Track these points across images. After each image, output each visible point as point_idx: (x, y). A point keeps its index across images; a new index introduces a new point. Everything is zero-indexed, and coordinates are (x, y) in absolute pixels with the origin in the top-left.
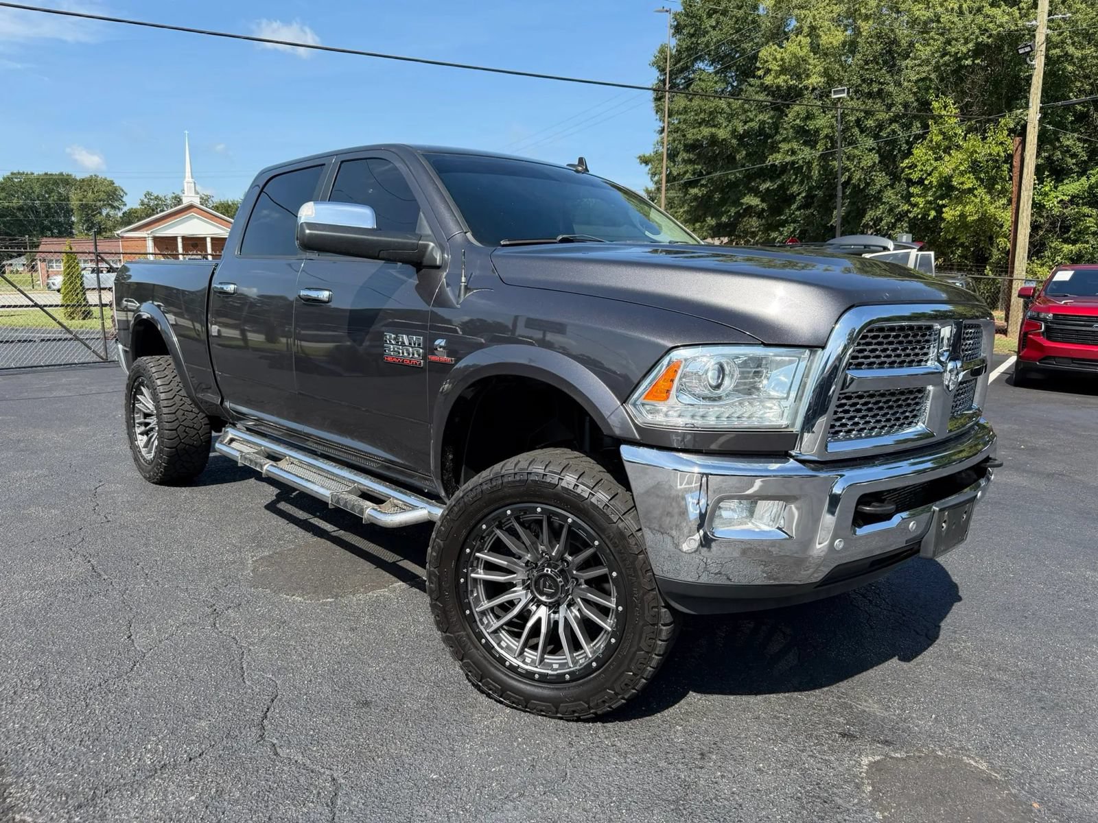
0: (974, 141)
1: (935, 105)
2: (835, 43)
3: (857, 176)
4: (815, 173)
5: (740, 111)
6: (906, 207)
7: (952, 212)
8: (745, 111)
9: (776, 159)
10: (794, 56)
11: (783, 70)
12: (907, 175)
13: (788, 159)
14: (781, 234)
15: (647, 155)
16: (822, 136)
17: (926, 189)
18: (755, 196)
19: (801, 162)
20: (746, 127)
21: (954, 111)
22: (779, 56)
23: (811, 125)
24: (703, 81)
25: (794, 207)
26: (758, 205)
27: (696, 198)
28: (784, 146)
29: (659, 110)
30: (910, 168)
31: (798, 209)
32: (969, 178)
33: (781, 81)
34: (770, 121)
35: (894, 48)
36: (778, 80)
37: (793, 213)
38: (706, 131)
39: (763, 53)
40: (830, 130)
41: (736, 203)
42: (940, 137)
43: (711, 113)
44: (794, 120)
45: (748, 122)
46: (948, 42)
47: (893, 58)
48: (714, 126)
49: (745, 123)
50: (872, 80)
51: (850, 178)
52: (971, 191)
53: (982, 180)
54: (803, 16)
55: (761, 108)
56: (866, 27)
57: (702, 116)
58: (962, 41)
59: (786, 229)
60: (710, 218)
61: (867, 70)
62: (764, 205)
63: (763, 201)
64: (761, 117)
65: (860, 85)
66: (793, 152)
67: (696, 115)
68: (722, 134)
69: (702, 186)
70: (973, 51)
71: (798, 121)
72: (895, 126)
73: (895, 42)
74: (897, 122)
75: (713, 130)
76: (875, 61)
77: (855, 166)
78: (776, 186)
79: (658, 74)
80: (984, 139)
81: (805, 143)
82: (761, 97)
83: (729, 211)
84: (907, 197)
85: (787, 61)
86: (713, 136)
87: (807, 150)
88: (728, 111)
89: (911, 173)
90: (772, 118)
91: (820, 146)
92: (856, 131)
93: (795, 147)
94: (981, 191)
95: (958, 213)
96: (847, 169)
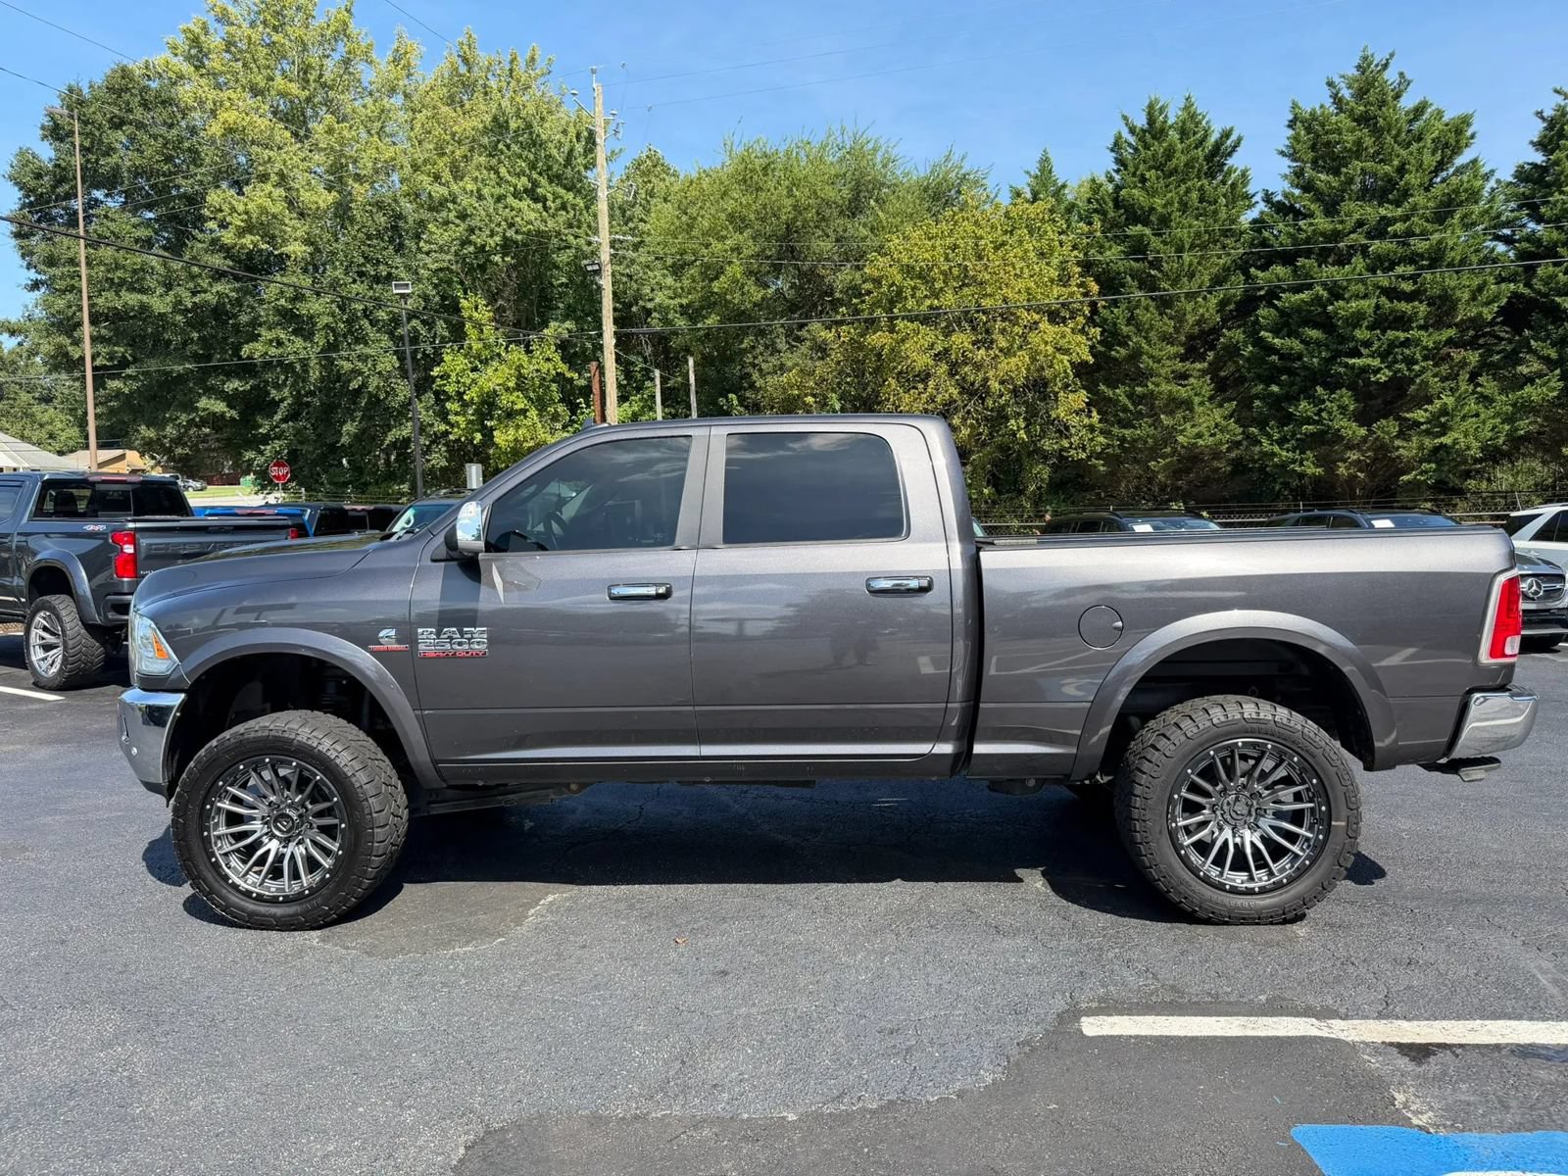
0: (517, 354)
1: (464, 303)
2: (322, 205)
3: (374, 382)
4: (315, 374)
5: (183, 275)
6: (443, 427)
7: (504, 437)
8: (193, 277)
9: (254, 350)
10: (264, 211)
11: (249, 228)
12: (440, 386)
13: (273, 351)
14: (261, 453)
15: (13, 320)
16: (319, 326)
17: (465, 405)
18: (216, 399)
19: (291, 357)
20: (196, 300)
21: (487, 314)
22: (241, 208)
23: (303, 309)
24: (113, 220)
25: (278, 417)
26: (224, 413)
27: (118, 394)
28: (266, 334)
29: (26, 253)
30: (442, 377)
31: (284, 420)
32: (518, 397)
33: (248, 240)
34: (234, 294)
35: (401, 224)
36: (244, 241)
37: (277, 426)
38: (132, 299)
39: (214, 198)
40: (331, 319)
41: (189, 406)
42: (480, 345)
43: (135, 272)
44: (277, 300)
45: (199, 292)
46: (471, 230)
47: (401, 236)
48: (143, 291)
49: (194, 294)
50: (378, 261)
51: (364, 385)
52: (524, 412)
53: (530, 399)
54: (266, 158)
55: (218, 275)
56: (360, 192)
57: (120, 273)
58: (488, 233)
59: (269, 447)
60: (143, 427)
61: (369, 245)
62: (234, 413)
63: (230, 406)
64: (219, 287)
65: (363, 265)
66: (280, 343)
67: (108, 271)
68: (160, 304)
69: (129, 377)
70: (501, 246)
71: (282, 302)
72: (415, 322)
73: (400, 217)
74: (418, 318)
75: (145, 298)
76: (379, 236)
77: (369, 369)
78: (248, 387)
79: (20, 194)
80: (528, 351)
81: (295, 332)
82: (217, 261)
83: (177, 418)
84: (443, 415)
85: (254, 216)
86: (144, 308)
87: (299, 342)
88: (162, 271)
89: (445, 385)
90: (236, 290)
91: (320, 339)
92: (365, 323)
93: (283, 336)
94: (533, 413)
95: (511, 438)
96: (358, 373)
